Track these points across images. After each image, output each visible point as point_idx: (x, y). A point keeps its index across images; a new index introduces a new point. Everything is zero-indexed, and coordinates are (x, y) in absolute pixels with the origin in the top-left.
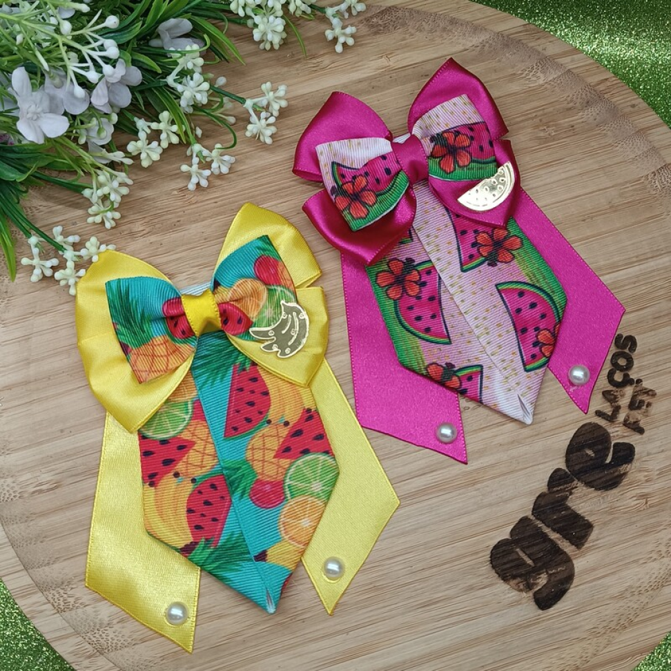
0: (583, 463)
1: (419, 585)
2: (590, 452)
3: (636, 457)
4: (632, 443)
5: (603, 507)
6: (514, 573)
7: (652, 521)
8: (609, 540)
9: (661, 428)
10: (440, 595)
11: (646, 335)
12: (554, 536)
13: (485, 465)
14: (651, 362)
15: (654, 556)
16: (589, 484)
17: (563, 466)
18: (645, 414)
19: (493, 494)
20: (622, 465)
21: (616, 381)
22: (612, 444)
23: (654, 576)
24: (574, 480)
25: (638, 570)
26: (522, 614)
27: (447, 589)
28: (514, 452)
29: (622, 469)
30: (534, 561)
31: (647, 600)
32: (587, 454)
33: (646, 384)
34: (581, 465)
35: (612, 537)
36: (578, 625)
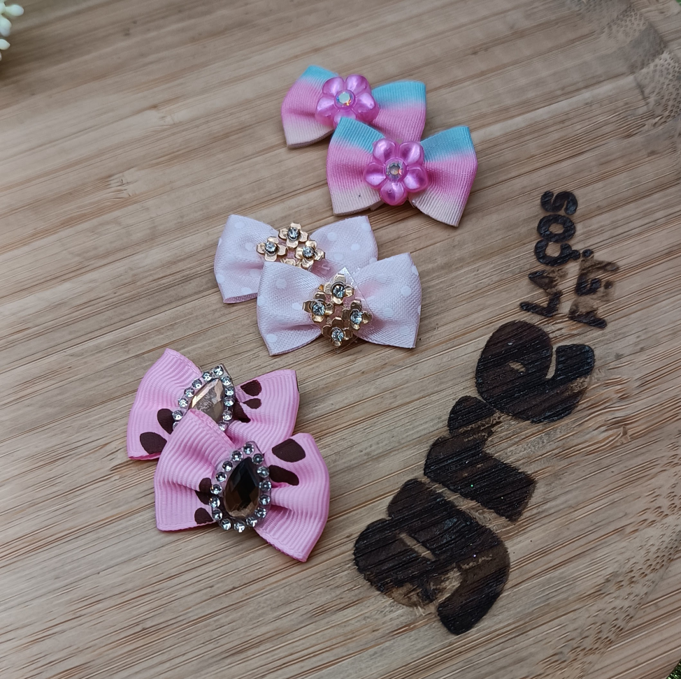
0: (507, 384)
1: (226, 617)
2: (516, 366)
3: (597, 364)
4: (587, 344)
5: (548, 448)
6: (400, 576)
7: (639, 460)
8: (566, 502)
9: (633, 316)
10: (264, 629)
11: (590, 188)
12: (465, 505)
13: (337, 408)
14: (602, 224)
15: (650, 516)
16: (519, 416)
17: (472, 392)
18: (605, 298)
19: (352, 451)
20: (576, 379)
21: (550, 257)
22: (554, 350)
23: (654, 549)
24: (492, 413)
25: (624, 544)
26: (419, 646)
27: (279, 618)
28: (387, 381)
29: (576, 385)
30: (433, 551)
31: (645, 590)
32: (513, 369)
33: (600, 256)
34: (504, 388)
35: (569, 496)
36: (524, 654)
